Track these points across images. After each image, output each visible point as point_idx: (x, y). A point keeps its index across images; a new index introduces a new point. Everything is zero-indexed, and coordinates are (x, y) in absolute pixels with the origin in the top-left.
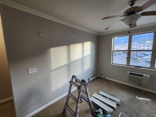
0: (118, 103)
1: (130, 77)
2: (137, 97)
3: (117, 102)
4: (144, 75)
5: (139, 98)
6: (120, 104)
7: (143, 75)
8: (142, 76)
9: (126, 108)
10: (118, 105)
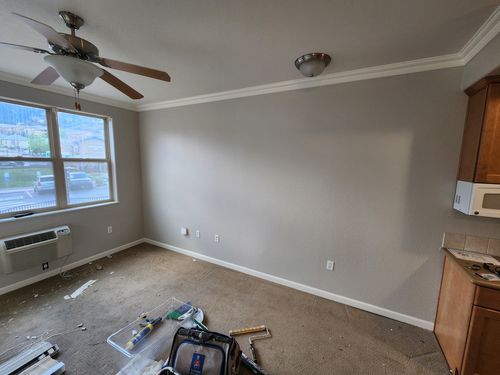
0: (51, 351)
1: (12, 255)
2: (66, 297)
3: (46, 353)
4: (56, 230)
5: (74, 295)
6: (57, 348)
7: (53, 232)
8: (51, 235)
9: (78, 339)
10: (55, 356)
